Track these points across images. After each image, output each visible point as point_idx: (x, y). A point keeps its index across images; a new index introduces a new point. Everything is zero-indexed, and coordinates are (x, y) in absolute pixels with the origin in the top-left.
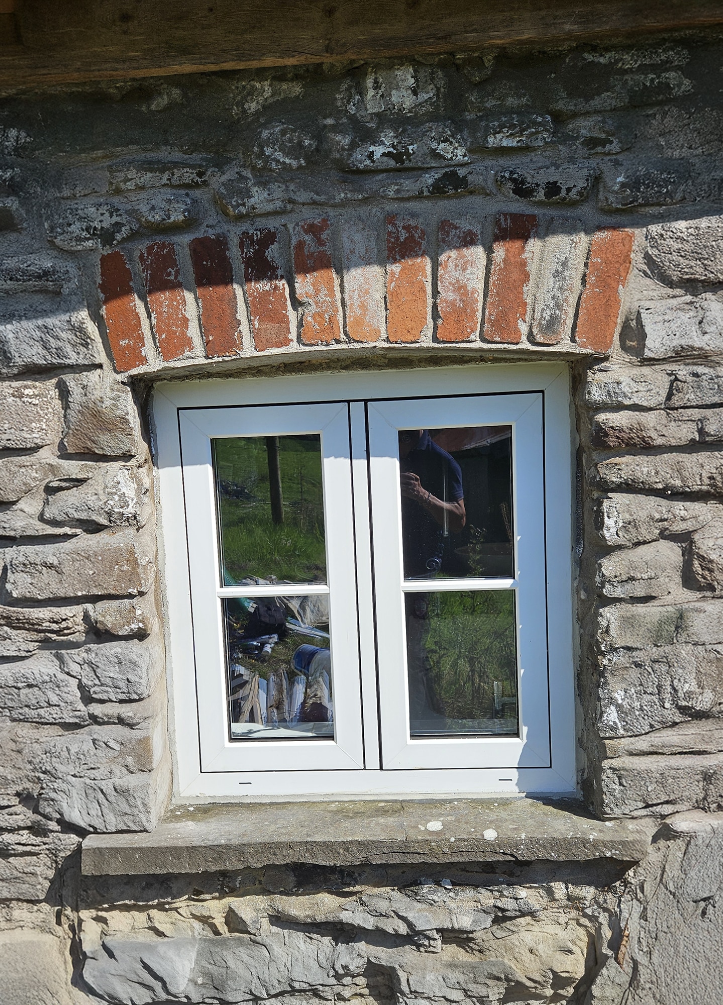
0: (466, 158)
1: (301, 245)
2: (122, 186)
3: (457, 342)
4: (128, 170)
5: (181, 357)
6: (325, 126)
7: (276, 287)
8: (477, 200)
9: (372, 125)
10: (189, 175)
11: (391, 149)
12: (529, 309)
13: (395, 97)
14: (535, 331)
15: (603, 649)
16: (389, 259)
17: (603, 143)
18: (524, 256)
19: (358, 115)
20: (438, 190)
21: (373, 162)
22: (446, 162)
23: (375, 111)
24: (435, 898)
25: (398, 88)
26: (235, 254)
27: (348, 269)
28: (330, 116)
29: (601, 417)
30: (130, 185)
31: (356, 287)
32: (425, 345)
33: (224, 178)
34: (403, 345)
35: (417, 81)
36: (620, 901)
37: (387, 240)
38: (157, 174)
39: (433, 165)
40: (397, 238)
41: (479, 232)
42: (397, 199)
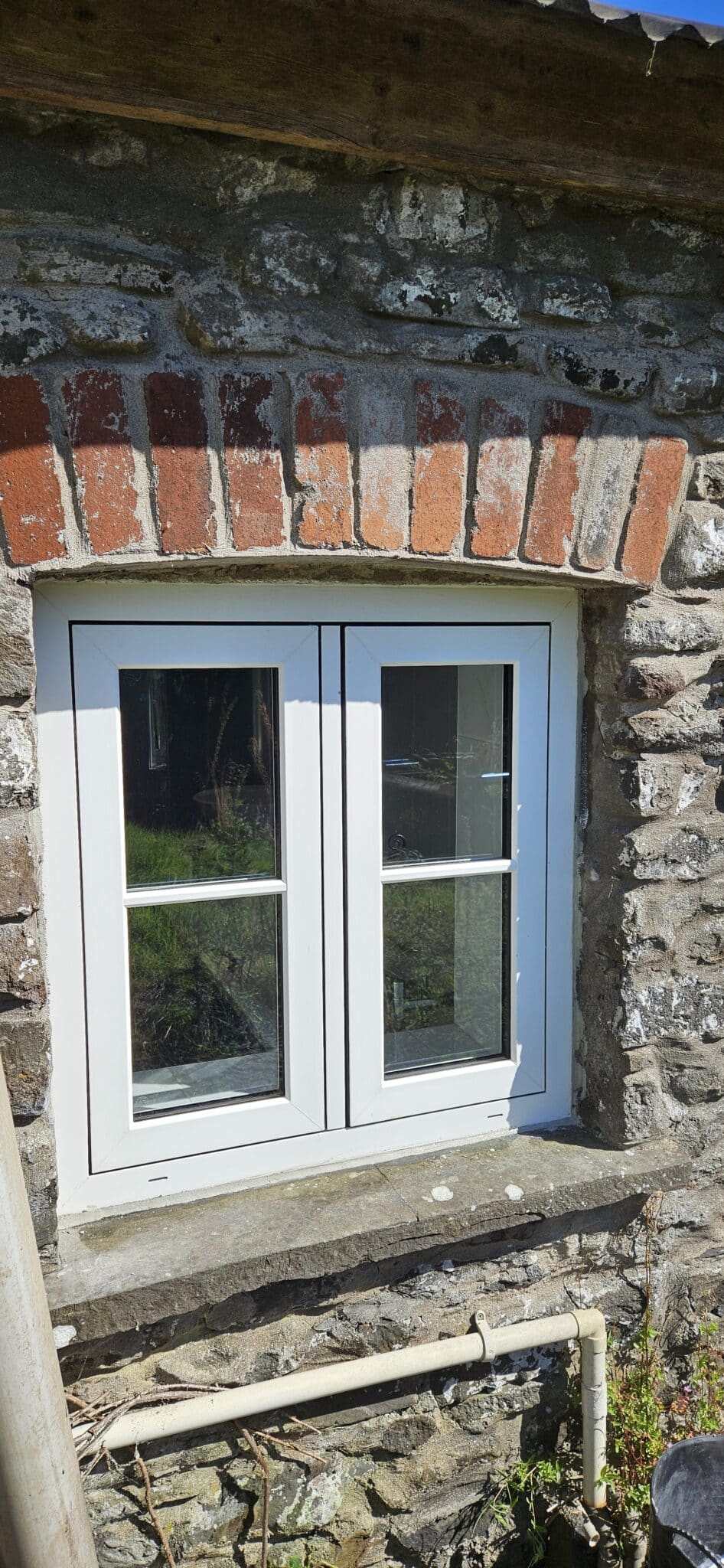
0: (516, 323)
1: (305, 405)
2: (43, 273)
3: (494, 559)
4: (56, 250)
5: (122, 549)
6: (345, 243)
7: (268, 461)
8: (524, 378)
9: (406, 255)
10: (148, 276)
11: (429, 293)
12: (576, 523)
13: (438, 224)
14: (580, 552)
15: (629, 942)
16: (418, 441)
17: (663, 332)
18: (575, 457)
19: (388, 237)
20: (482, 358)
21: (405, 305)
22: (490, 323)
23: (411, 236)
24: (434, 1288)
25: (443, 213)
26: (211, 403)
27: (367, 446)
28: (352, 230)
29: (639, 662)
30: (56, 275)
31: (376, 473)
32: (455, 559)
33: (199, 289)
34: (429, 557)
35: (466, 208)
36: (635, 1242)
37: (418, 414)
38: (102, 265)
39: (476, 323)
40: (431, 413)
41: (527, 420)
42: (431, 361)
